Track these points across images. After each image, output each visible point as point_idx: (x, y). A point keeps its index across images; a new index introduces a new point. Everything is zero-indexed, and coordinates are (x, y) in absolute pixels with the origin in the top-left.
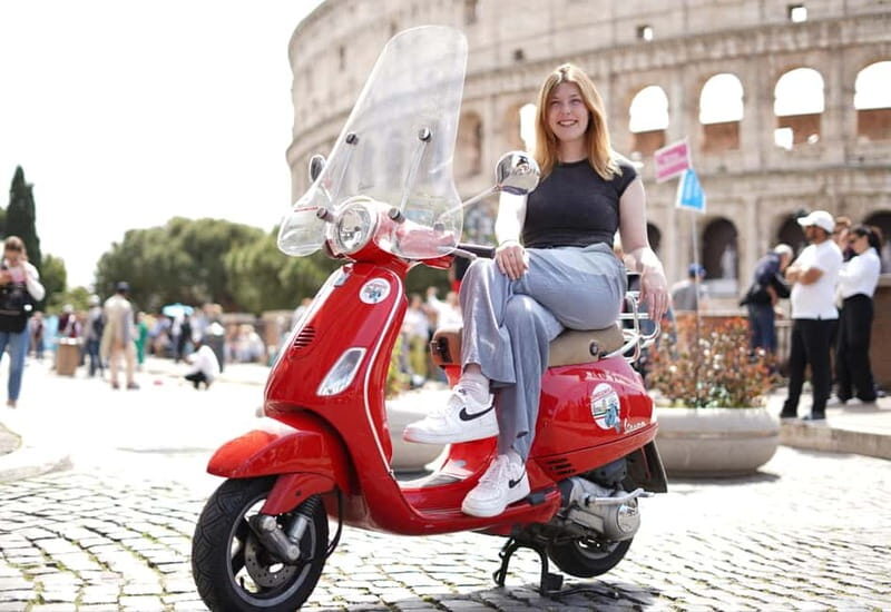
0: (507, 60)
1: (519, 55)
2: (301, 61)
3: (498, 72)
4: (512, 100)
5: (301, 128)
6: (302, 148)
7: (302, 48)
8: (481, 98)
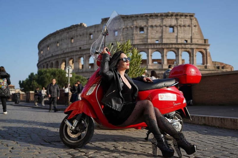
0: (78, 49)
1: (80, 48)
2: (40, 48)
3: (76, 51)
4: (79, 56)
5: (40, 60)
6: (40, 64)
7: (41, 46)
8: (74, 56)
